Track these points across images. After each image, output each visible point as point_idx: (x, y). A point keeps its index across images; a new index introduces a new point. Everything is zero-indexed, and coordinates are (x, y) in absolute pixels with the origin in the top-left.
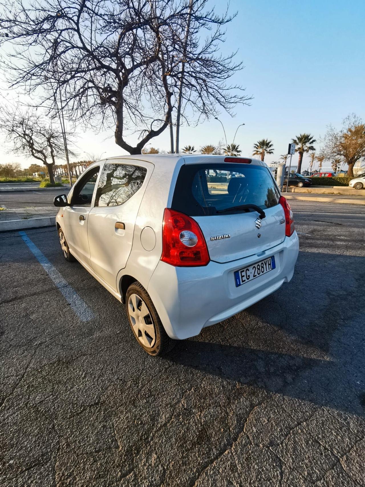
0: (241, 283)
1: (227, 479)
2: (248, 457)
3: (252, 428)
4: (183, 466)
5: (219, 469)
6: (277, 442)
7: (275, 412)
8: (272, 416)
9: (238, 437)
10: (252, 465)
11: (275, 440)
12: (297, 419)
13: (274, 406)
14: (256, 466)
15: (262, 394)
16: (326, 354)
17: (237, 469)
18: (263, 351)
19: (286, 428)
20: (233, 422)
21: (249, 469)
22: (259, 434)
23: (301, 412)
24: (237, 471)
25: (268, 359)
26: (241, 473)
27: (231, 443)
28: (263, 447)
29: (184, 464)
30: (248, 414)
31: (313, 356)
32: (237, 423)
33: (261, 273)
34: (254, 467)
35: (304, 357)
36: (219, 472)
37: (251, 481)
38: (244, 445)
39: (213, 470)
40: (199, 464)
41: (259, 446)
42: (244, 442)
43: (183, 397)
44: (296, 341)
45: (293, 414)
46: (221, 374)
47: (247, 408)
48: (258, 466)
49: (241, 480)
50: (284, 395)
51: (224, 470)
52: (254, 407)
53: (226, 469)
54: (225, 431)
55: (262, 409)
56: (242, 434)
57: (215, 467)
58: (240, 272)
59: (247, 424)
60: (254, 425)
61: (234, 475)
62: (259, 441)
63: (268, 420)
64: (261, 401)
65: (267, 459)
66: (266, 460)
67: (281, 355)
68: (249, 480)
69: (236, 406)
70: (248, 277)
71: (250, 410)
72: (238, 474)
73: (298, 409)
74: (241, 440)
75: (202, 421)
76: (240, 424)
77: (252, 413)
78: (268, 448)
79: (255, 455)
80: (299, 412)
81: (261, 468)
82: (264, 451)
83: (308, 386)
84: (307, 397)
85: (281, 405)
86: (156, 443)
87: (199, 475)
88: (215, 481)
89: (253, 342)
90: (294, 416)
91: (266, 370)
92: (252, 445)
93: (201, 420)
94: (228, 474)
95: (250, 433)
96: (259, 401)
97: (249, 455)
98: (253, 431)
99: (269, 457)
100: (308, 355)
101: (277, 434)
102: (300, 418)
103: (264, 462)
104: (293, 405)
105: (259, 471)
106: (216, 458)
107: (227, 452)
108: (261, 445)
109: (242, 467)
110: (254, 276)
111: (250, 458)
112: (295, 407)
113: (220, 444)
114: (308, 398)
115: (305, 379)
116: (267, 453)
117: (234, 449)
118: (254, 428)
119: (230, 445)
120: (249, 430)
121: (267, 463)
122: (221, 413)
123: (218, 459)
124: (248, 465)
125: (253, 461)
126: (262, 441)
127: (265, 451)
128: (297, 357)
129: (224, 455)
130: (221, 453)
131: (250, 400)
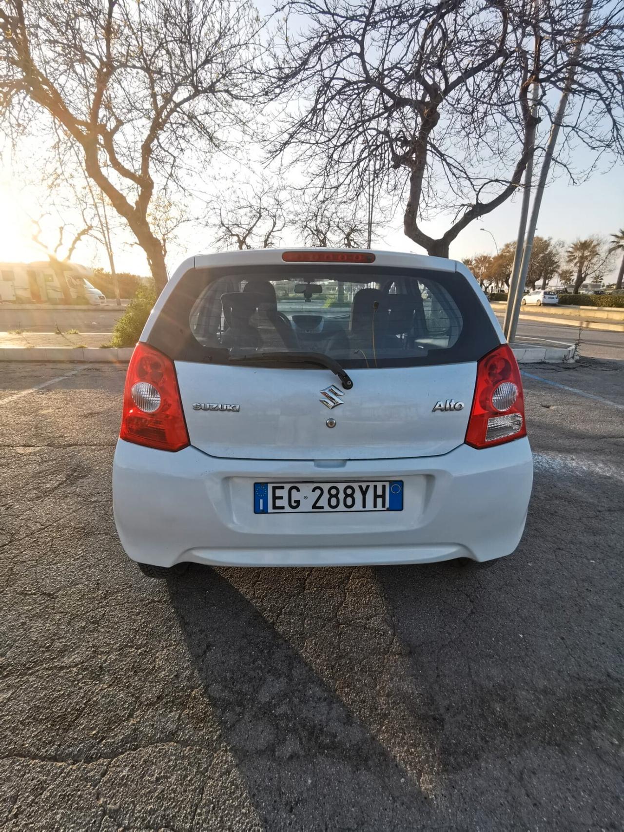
0: (270, 509)
1: (18, 791)
2: (68, 796)
3: (125, 766)
4: (10, 731)
5: (28, 773)
6: (123, 820)
7: (186, 776)
8: (172, 779)
9: (96, 761)
10: (58, 809)
11: (127, 813)
12: (198, 823)
13: (199, 767)
14: (59, 816)
15: (209, 732)
16: (438, 773)
17: (41, 794)
18: (311, 669)
19: (163, 817)
20: (119, 735)
21: (49, 809)
22: (120, 785)
23: (221, 821)
24: (36, 797)
25: (300, 687)
26: (37, 803)
27: (80, 759)
28: (101, 806)
29: (13, 730)
30: (151, 741)
31: (398, 753)
32: (122, 740)
33: (341, 507)
34: (56, 814)
35: (373, 738)
36: (23, 776)
37: (31, 823)
38: (87, 778)
39: (23, 766)
40: (23, 745)
41: (98, 799)
42: (92, 774)
43: (119, 650)
44: (405, 698)
45: (204, 810)
46: (198, 658)
47: (162, 733)
48: (61, 819)
49: (25, 810)
50: (237, 766)
51: (29, 780)
52: (171, 742)
53: (33, 780)
54: (95, 737)
55: (175, 754)
56: (106, 761)
57: (28, 765)
58: (270, 487)
59: (129, 754)
60: (133, 766)
61: (28, 796)
62: (106, 794)
63: (158, 779)
64: (192, 741)
65: (82, 823)
66: (78, 823)
67: (332, 699)
68: (31, 820)
69: (153, 717)
70: (294, 504)
71: (161, 740)
72: (33, 801)
73: (224, 810)
74: (93, 769)
75: (95, 699)
76: (121, 746)
77: (156, 747)
78: (104, 813)
79: (78, 804)
80: (217, 817)
81: (61, 825)
82: (94, 810)
83: (301, 793)
84: (269, 808)
85: (209, 778)
86: (28, 681)
87: (7, 756)
88: (9, 779)
89: (316, 644)
90: (200, 814)
91: (270, 702)
92: (93, 789)
93: (95, 697)
94: (26, 788)
95: (113, 772)
96: (189, 738)
97: (72, 796)
98: (121, 771)
99: (86, 824)
100: (389, 741)
101: (140, 811)
102: (205, 825)
103: (74, 823)
104: (226, 797)
105: (54, 825)
106: (43, 759)
107: (60, 764)
108: (102, 800)
109: (46, 799)
110: (314, 507)
111: (69, 800)
112: (224, 803)
113: (69, 747)
114: (269, 812)
115: (314, 774)
116: (93, 817)
117: (71, 769)
118: (127, 769)
119: (74, 761)
120: (118, 766)
121: (73, 827)
122: (125, 709)
123: (43, 761)
124: (54, 804)
125: (65, 807)
126: (109, 797)
127: (94, 812)
128: (361, 726)
129: (52, 764)
130: (54, 759)
131: (181, 725)
